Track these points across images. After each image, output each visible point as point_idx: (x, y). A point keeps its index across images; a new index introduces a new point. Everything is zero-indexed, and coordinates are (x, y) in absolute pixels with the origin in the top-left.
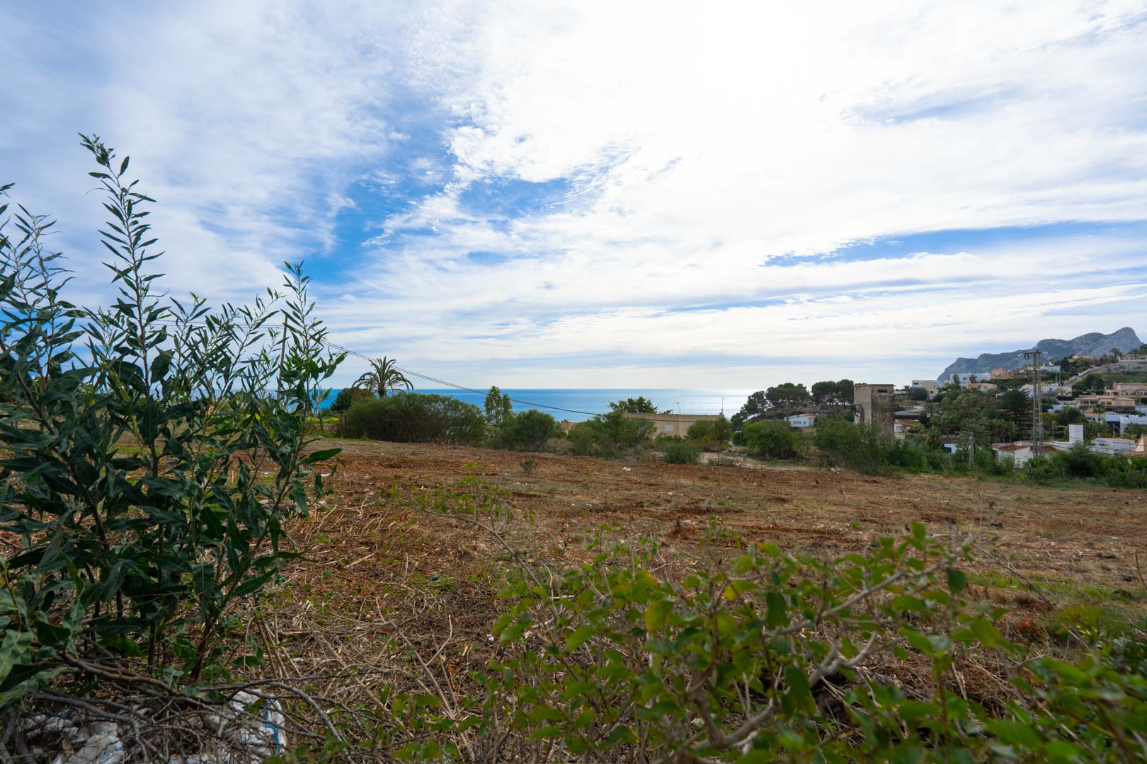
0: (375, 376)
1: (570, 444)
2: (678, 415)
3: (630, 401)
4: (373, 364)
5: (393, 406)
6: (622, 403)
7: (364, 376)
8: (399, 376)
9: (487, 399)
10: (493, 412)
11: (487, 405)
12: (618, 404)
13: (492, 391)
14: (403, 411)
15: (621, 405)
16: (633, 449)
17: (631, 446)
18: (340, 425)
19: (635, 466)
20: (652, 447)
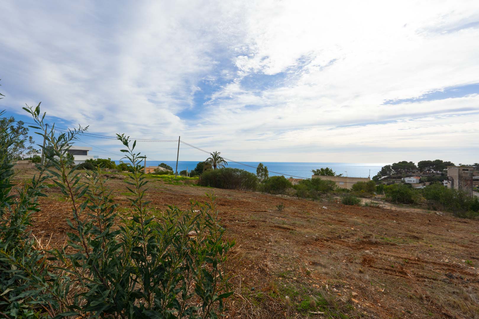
0: (212, 159)
1: (296, 191)
2: (346, 178)
3: (322, 169)
4: (211, 154)
5: (220, 174)
6: (318, 170)
7: (208, 159)
8: (222, 159)
9: (258, 169)
10: (260, 174)
11: (257, 171)
12: (316, 171)
13: (259, 165)
14: (224, 175)
15: (317, 171)
16: (325, 195)
17: (324, 193)
18: (199, 180)
19: (328, 205)
20: (335, 194)
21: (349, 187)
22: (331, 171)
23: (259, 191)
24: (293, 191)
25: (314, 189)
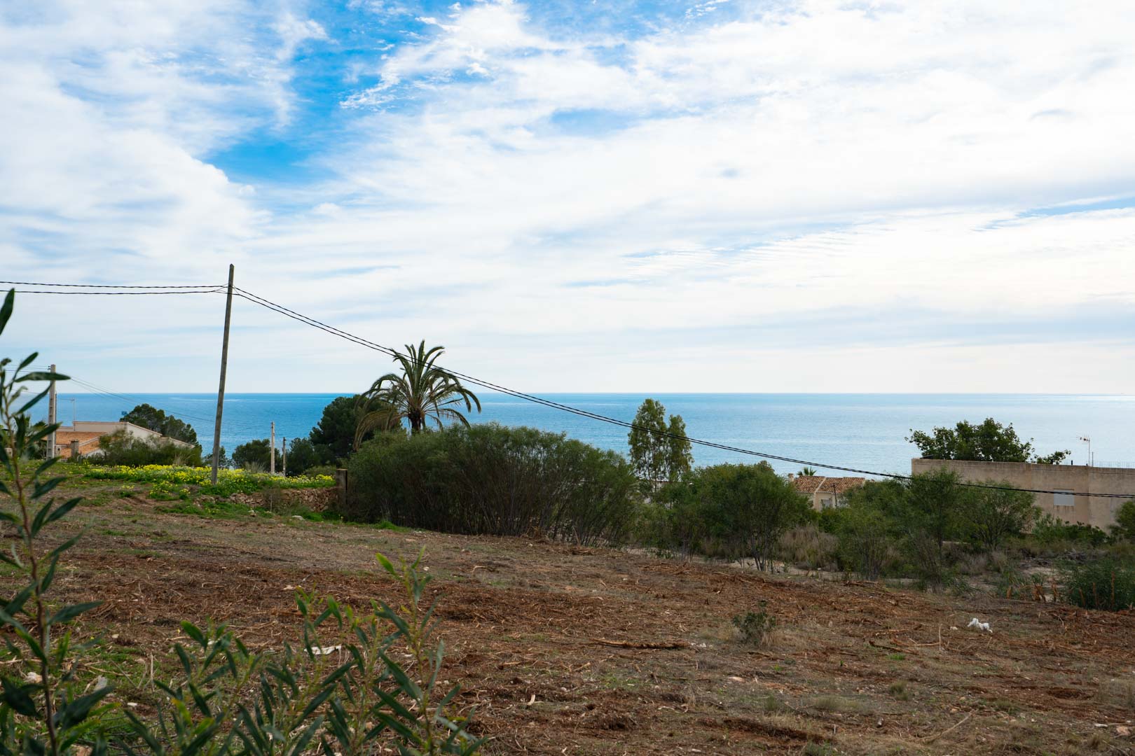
0: (401, 382)
1: (830, 541)
2: (1086, 469)
3: (962, 428)
4: (398, 356)
5: (442, 455)
6: (942, 434)
7: (379, 382)
8: (451, 382)
9: (635, 427)
10: (648, 456)
11: (633, 441)
12: (933, 436)
13: (644, 409)
14: (462, 463)
15: (939, 439)
16: (982, 560)
17: (977, 551)
18: (336, 491)
19: (998, 613)
20: (1029, 554)
21: (1102, 518)
22: (1011, 434)
23: (646, 542)
24: (815, 542)
25: (924, 531)
